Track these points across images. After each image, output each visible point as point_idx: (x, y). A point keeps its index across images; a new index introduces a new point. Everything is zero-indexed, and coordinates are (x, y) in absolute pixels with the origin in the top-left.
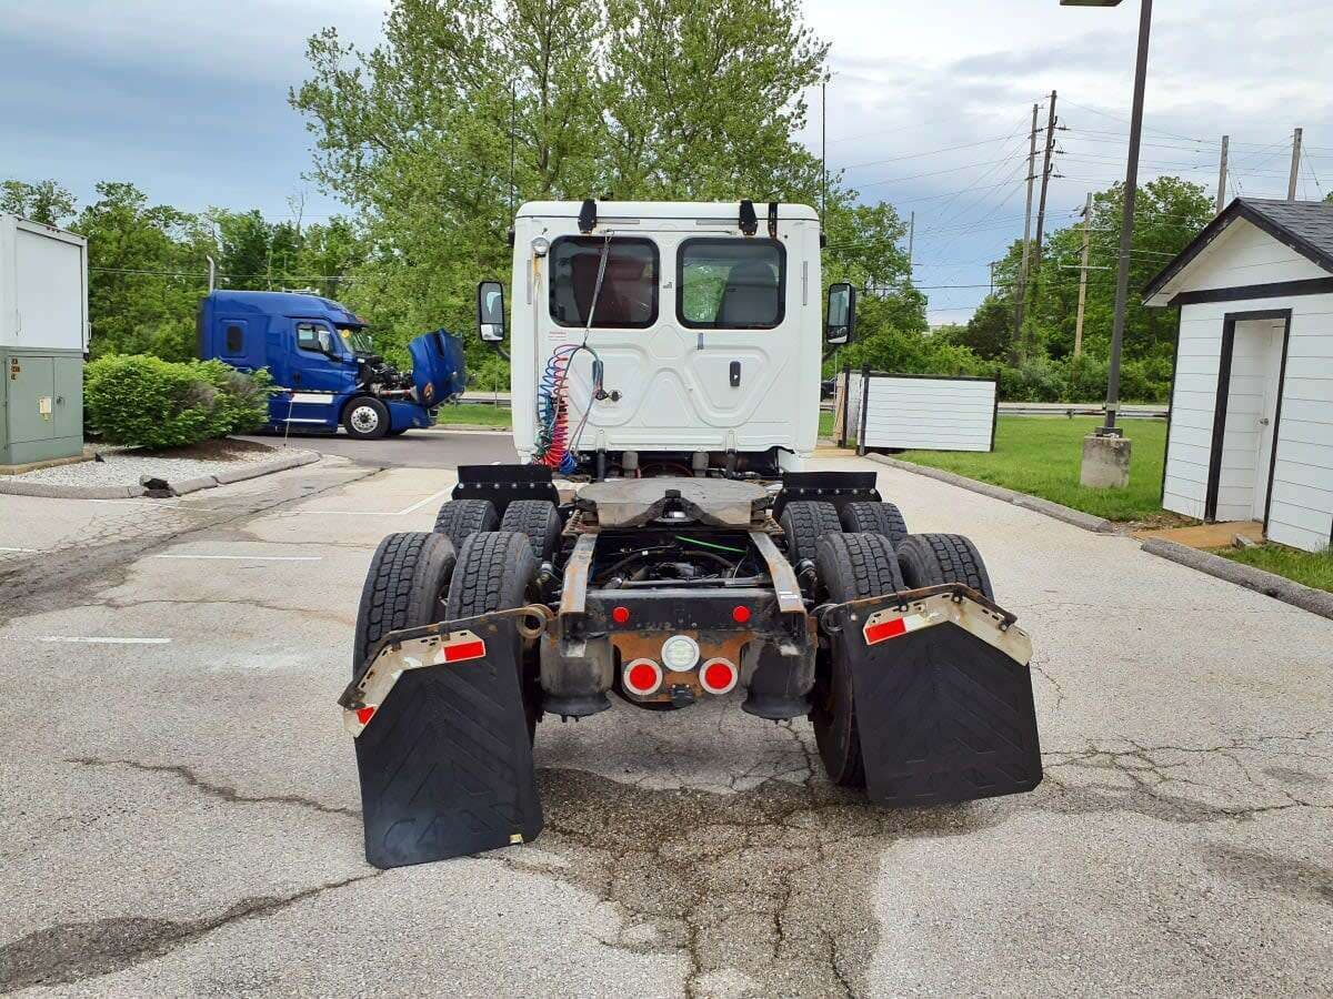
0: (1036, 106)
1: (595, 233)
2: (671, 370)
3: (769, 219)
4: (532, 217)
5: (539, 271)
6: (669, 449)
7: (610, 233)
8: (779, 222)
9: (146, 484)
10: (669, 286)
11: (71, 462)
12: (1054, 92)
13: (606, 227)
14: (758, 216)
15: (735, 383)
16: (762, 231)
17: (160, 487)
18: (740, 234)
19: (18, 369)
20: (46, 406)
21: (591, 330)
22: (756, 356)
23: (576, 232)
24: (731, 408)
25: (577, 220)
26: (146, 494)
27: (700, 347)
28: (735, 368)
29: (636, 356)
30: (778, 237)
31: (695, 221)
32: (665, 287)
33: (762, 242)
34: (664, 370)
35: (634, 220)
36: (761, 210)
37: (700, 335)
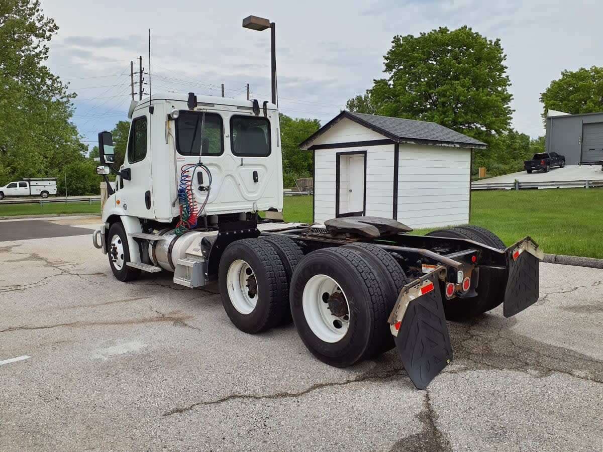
0: (132, 62)
1: (195, 109)
2: (231, 176)
3: (263, 108)
4: (166, 100)
5: (170, 127)
6: (232, 212)
7: (205, 110)
8: (267, 110)
12: (141, 57)
13: (202, 107)
14: (260, 107)
15: (256, 180)
16: (262, 114)
18: (254, 114)
21: (202, 157)
22: (263, 169)
23: (187, 108)
24: (254, 192)
25: (187, 103)
27: (242, 165)
28: (255, 174)
29: (216, 169)
30: (267, 117)
31: (236, 107)
32: (227, 137)
33: (261, 118)
34: (228, 175)
35: (213, 105)
36: (261, 105)
37: (242, 159)
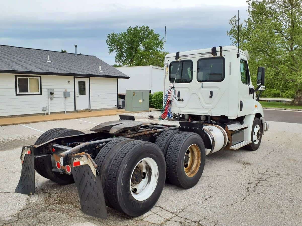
1: (179, 60)
2: (195, 93)
3: (220, 51)
4: (166, 58)
5: (168, 70)
7: (181, 60)
8: (223, 51)
9: (149, 117)
10: (195, 72)
11: (145, 112)
13: (181, 58)
14: (217, 51)
15: (211, 97)
16: (218, 55)
17: (152, 117)
18: (213, 56)
19: (135, 94)
20: (141, 101)
22: (217, 89)
23: (175, 60)
24: (211, 104)
25: (175, 57)
26: (149, 119)
27: (202, 87)
28: (211, 93)
29: (187, 90)
30: (223, 56)
31: (201, 54)
33: (218, 57)
34: (193, 93)
35: (187, 56)
36: (218, 49)
37: (202, 84)
